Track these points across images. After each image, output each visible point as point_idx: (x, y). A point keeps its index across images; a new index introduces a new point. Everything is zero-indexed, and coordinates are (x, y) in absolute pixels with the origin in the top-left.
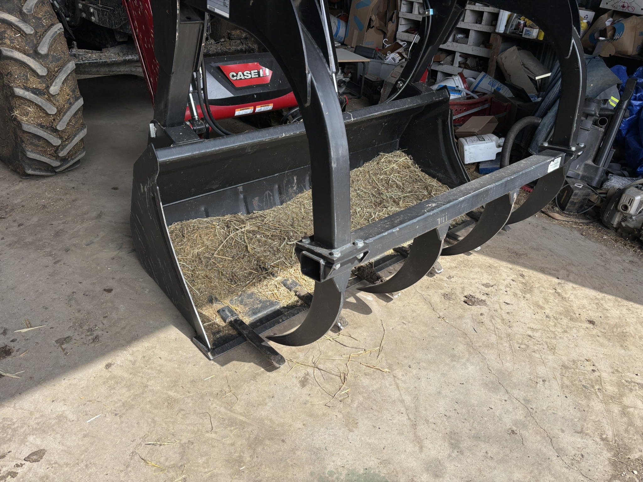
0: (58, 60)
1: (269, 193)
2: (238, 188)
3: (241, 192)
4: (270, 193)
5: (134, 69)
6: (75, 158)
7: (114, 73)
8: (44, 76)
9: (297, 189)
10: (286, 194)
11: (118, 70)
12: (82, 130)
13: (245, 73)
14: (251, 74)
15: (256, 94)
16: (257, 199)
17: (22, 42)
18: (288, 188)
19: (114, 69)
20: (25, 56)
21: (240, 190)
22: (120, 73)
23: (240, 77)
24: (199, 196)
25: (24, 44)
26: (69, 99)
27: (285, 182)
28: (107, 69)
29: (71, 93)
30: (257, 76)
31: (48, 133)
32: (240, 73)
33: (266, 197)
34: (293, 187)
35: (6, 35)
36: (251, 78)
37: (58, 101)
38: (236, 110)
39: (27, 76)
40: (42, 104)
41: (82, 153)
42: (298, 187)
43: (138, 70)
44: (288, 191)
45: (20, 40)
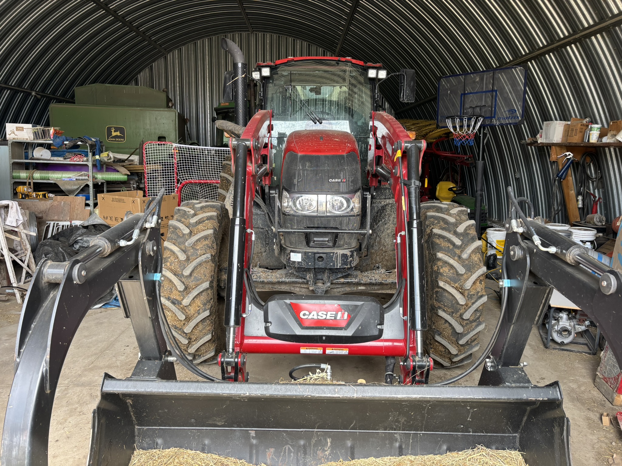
0: (198, 280)
1: (289, 448)
2: (249, 431)
3: (253, 437)
4: (291, 449)
5: (292, 289)
6: (205, 356)
7: (276, 289)
8: (181, 291)
9: (330, 454)
10: (313, 455)
11: (279, 288)
12: (207, 335)
13: (320, 314)
14: (326, 315)
15: (325, 336)
16: (272, 450)
17: (177, 265)
18: (317, 450)
19: (276, 286)
20: (173, 276)
21: (251, 435)
22: (281, 290)
23: (313, 317)
24: (203, 428)
25: (178, 266)
26: (199, 310)
27: (314, 441)
28: (270, 286)
29: (202, 306)
30: (333, 318)
31: (178, 333)
32: (314, 313)
33: (285, 452)
34: (324, 451)
35: (169, 260)
36: (325, 319)
37: (190, 310)
38: (301, 348)
39: (172, 290)
40: (175, 311)
41: (211, 353)
42: (332, 453)
43: (296, 289)
44: (316, 454)
45: (176, 264)
